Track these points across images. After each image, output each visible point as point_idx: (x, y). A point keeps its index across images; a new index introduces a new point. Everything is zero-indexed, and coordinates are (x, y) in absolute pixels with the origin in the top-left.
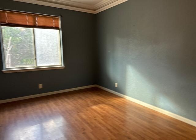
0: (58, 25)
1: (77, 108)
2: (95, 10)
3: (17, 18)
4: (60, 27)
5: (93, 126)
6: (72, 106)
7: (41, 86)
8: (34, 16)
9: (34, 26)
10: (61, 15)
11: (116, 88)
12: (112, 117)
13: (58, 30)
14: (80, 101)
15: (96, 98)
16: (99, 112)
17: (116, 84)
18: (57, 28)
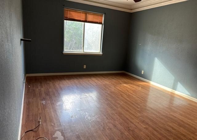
0: (102, 21)
1: (114, 84)
2: (131, 10)
3: (75, 15)
4: (103, 22)
5: (127, 94)
6: (109, 83)
7: (85, 67)
8: (86, 14)
9: (86, 21)
10: (105, 14)
11: (142, 74)
12: (139, 92)
13: (101, 25)
14: (114, 80)
15: (126, 80)
16: (129, 88)
17: (143, 71)
18: (100, 23)
